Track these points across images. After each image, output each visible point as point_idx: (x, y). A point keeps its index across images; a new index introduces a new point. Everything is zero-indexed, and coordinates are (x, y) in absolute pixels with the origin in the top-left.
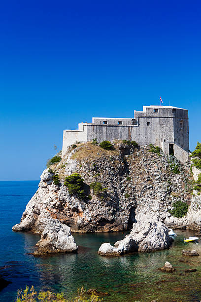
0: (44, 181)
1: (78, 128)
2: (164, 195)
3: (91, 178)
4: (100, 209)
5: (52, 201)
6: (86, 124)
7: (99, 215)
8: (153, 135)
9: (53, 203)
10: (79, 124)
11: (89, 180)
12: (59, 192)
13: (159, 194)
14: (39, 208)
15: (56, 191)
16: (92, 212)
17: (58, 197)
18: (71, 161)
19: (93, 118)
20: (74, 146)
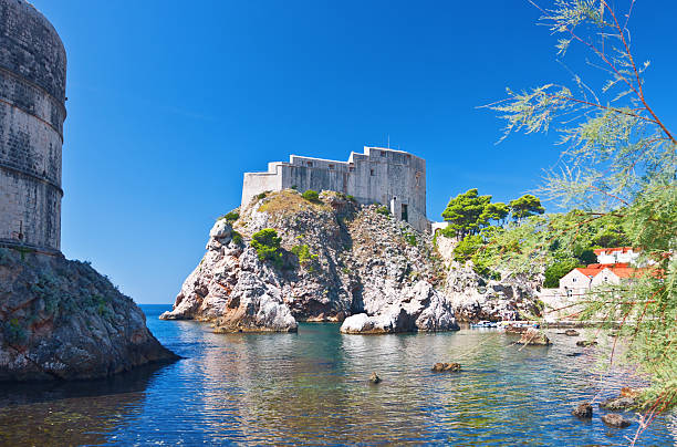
0: (216, 238)
1: (267, 170)
2: (400, 273)
3: (292, 239)
4: (309, 286)
5: (230, 270)
6: (280, 163)
7: (307, 294)
8: (378, 189)
9: (230, 274)
10: (270, 164)
11: (290, 241)
12: (242, 257)
13: (393, 272)
14: (205, 283)
15: (237, 256)
16: (295, 289)
17: (240, 264)
18: (259, 214)
19: (291, 156)
20: (262, 196)
